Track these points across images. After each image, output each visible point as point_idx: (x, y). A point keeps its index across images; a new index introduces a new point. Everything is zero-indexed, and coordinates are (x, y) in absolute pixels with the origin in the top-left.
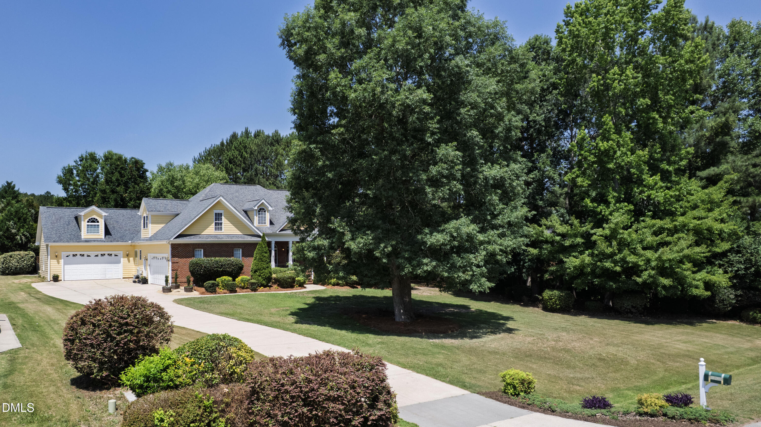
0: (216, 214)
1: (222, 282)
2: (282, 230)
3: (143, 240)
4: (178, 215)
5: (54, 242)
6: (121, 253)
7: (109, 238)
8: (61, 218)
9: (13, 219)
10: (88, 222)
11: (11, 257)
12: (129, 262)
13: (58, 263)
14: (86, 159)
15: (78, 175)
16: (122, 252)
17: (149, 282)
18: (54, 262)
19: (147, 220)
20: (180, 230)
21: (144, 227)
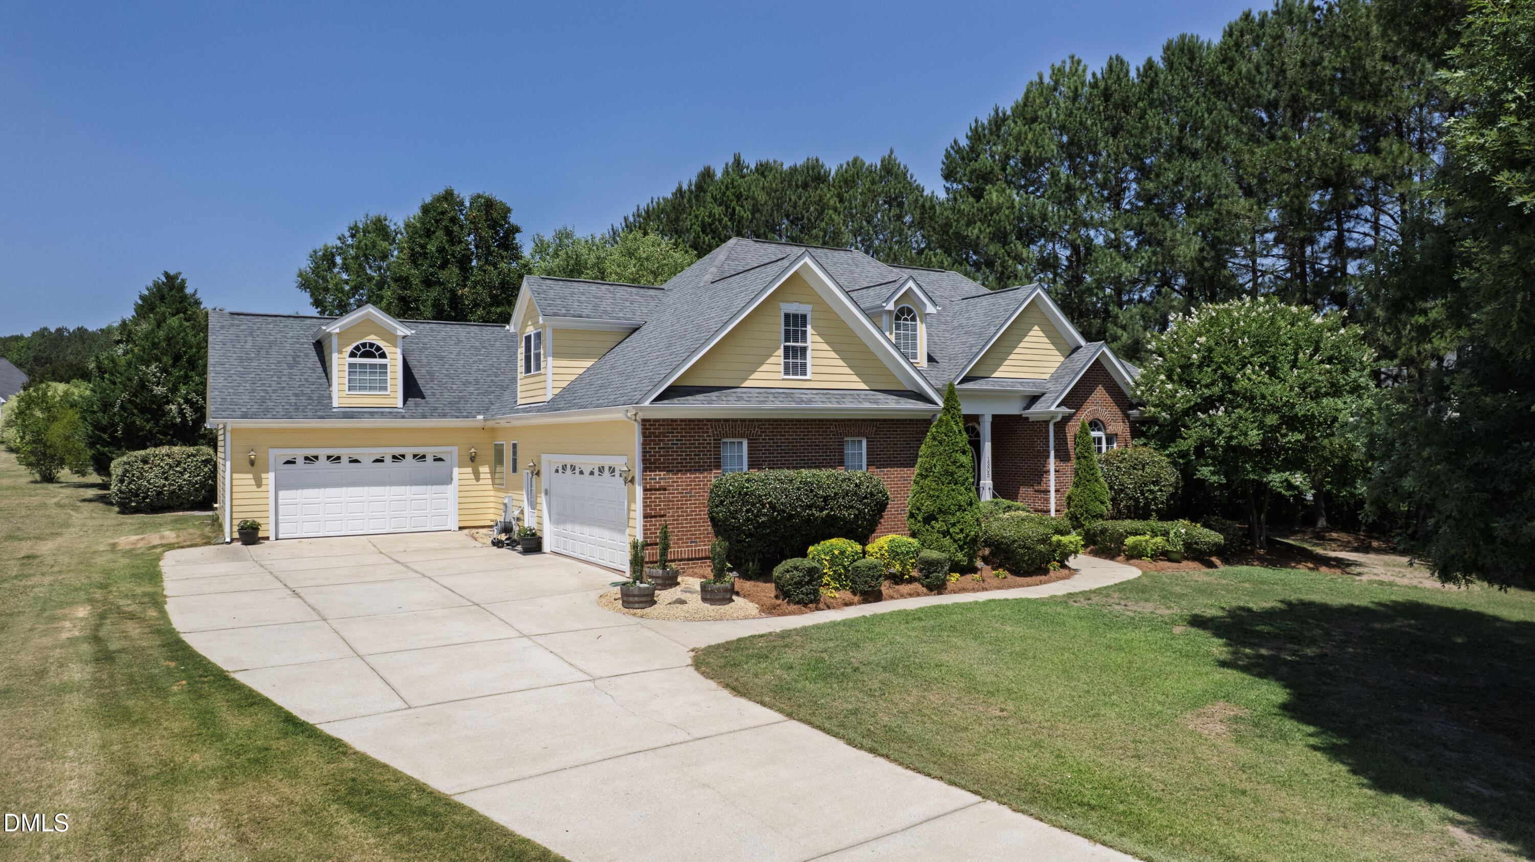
0: (787, 316)
1: (833, 561)
2: (966, 380)
3: (524, 410)
4: (637, 329)
5: (245, 416)
6: (452, 452)
7: (417, 405)
8: (271, 344)
9: (158, 359)
10: (353, 355)
11: (145, 461)
12: (477, 478)
13: (259, 484)
14: (366, 231)
15: (346, 268)
16: (455, 450)
17: (547, 546)
18: (245, 480)
19: (538, 347)
20: (674, 370)
21: (528, 370)
